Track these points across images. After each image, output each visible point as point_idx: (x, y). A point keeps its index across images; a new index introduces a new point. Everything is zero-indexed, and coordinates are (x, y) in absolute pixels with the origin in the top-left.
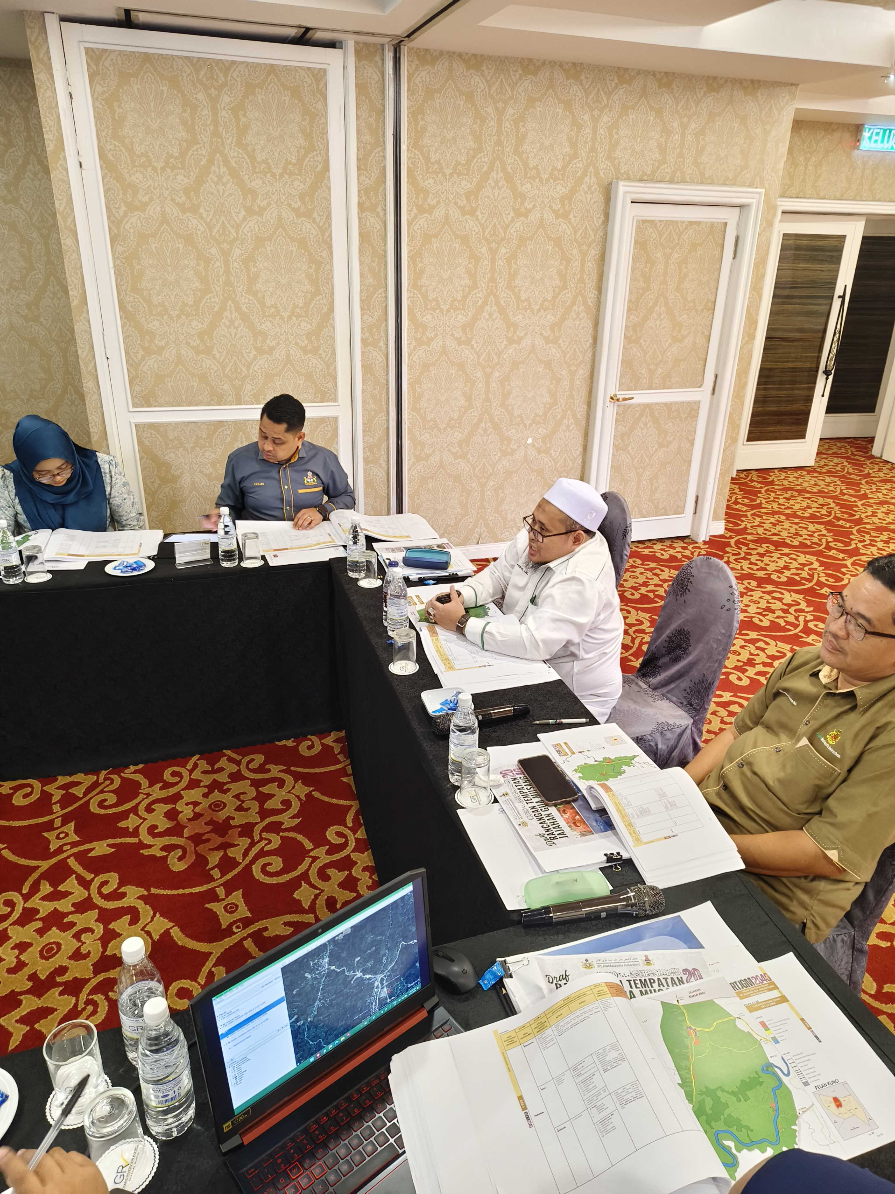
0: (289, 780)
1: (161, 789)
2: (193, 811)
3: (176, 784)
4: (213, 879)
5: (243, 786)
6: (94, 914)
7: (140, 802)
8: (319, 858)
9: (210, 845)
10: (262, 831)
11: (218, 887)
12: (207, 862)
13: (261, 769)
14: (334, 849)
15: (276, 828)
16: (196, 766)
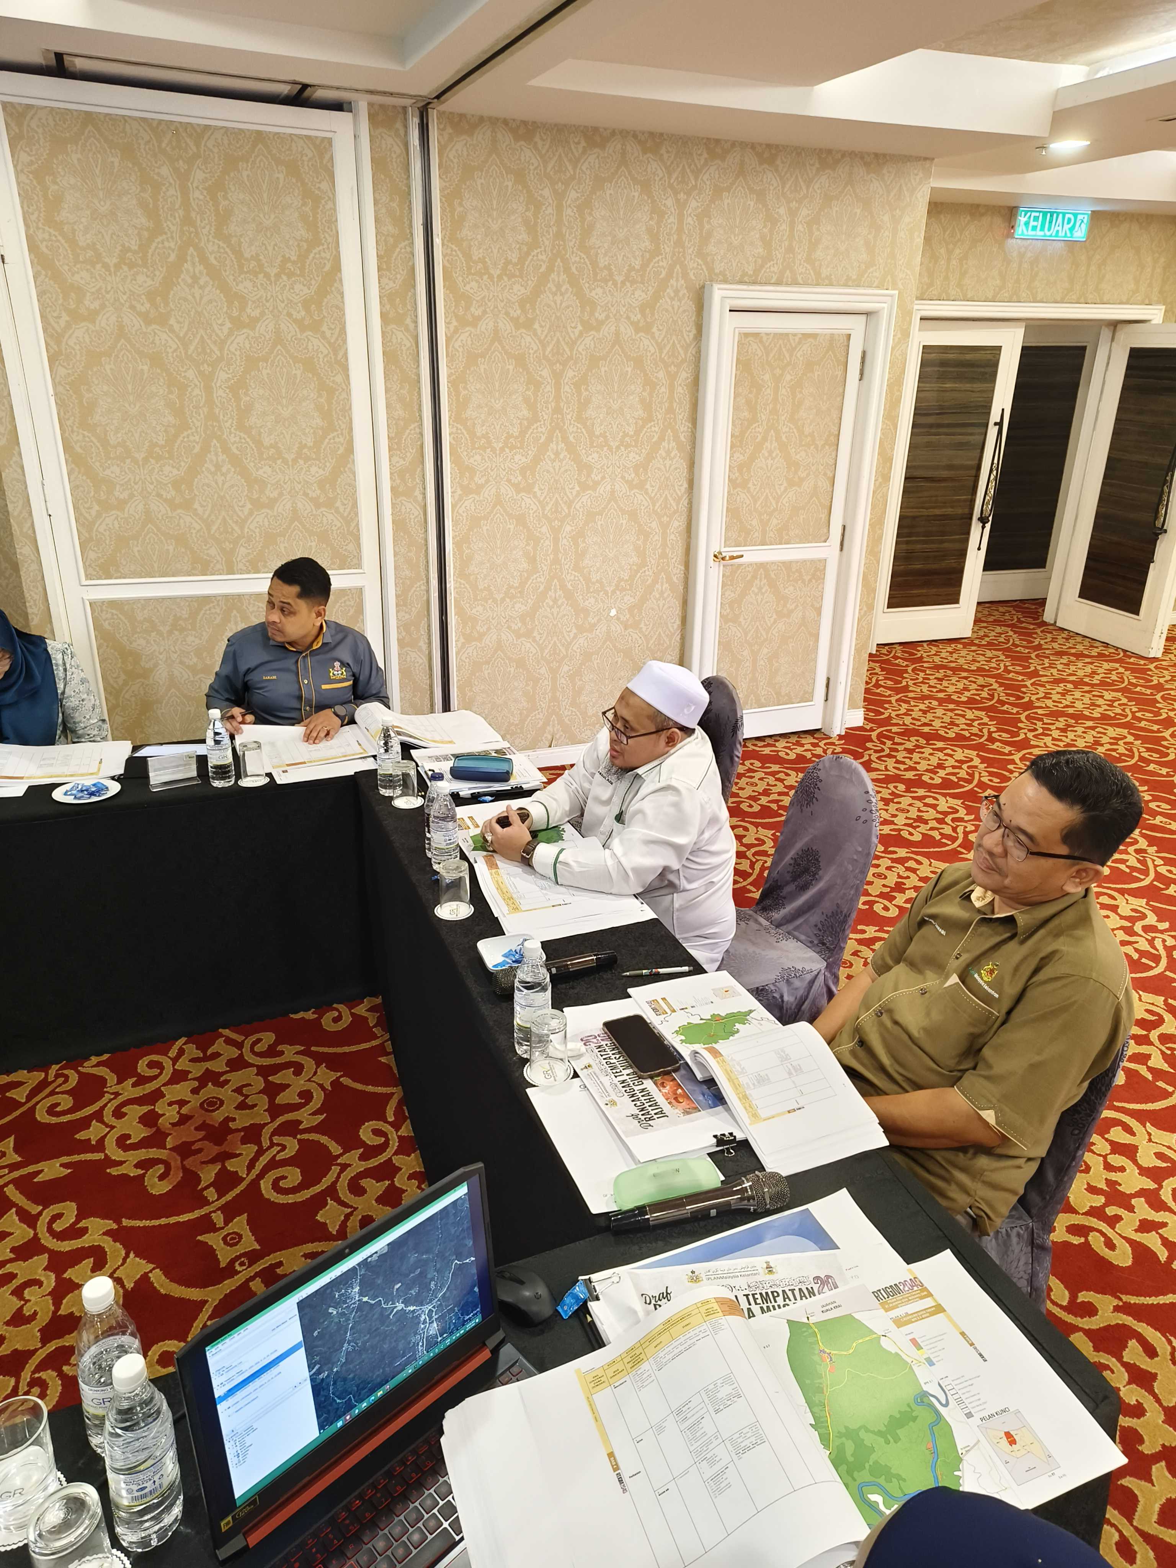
0: (308, 1063)
1: (134, 1085)
2: (178, 1112)
3: (155, 1077)
4: (207, 1203)
5: (247, 1075)
6: (44, 1259)
7: (106, 1105)
8: (350, 1165)
9: (201, 1157)
10: (273, 1134)
11: (214, 1212)
12: (199, 1180)
13: (271, 1052)
14: (370, 1152)
15: (291, 1129)
16: (181, 1052)
